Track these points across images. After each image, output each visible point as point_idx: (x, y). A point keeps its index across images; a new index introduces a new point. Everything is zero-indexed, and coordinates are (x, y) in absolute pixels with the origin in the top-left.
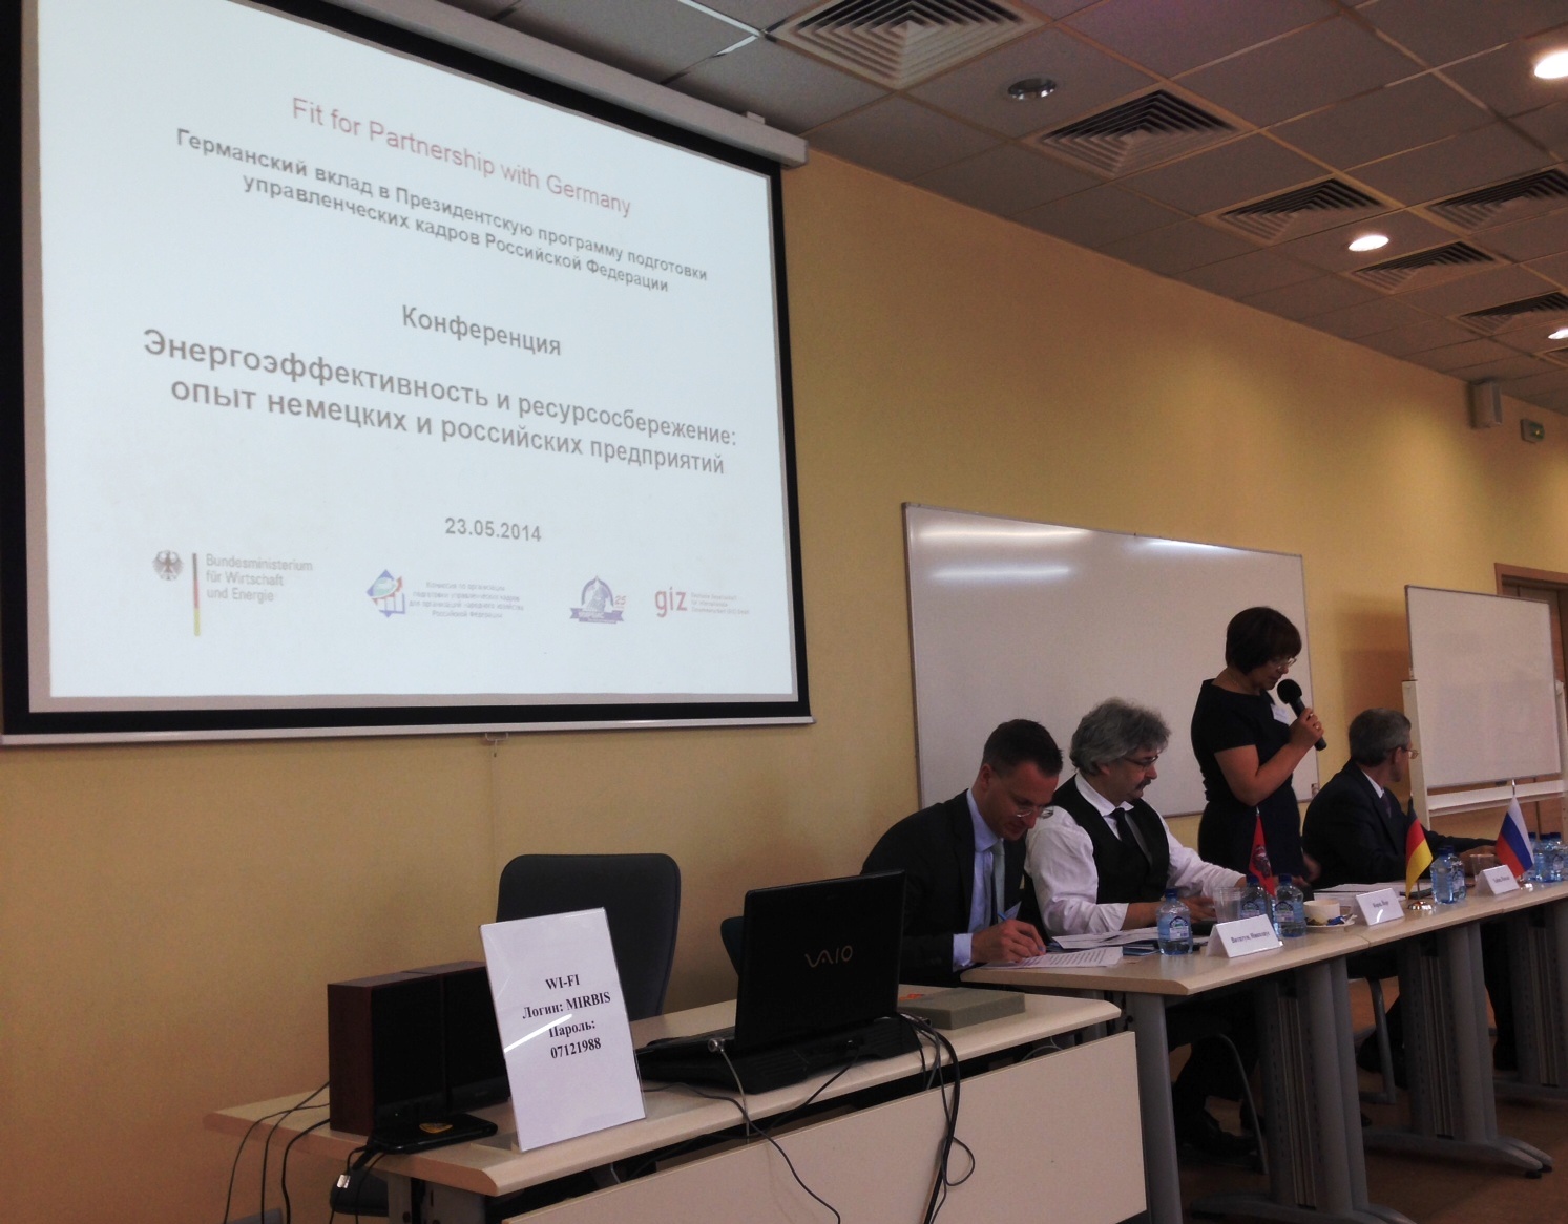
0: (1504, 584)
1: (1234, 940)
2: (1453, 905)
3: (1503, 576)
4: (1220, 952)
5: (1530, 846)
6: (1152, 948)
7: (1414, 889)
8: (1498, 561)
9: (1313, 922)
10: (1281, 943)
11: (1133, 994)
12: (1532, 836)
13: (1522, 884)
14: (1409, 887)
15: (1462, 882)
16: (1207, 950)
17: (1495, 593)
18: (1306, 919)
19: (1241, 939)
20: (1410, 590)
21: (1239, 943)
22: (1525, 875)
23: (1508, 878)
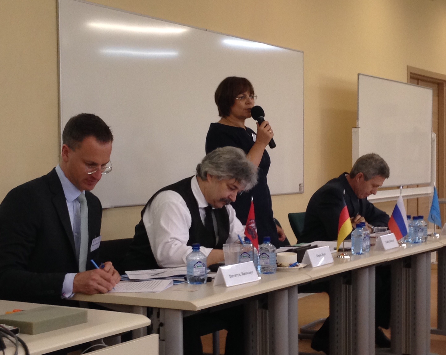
0: (411, 78)
1: (231, 276)
2: (362, 256)
3: (411, 73)
4: (222, 284)
5: (407, 222)
6: (183, 280)
7: (341, 246)
8: (409, 65)
9: (280, 266)
10: (260, 278)
11: (164, 309)
12: (408, 217)
13: (400, 244)
14: (338, 245)
15: (368, 243)
16: (215, 282)
17: (406, 82)
18: (277, 263)
19: (235, 276)
20: (360, 76)
21: (234, 278)
22: (403, 239)
23: (393, 241)
